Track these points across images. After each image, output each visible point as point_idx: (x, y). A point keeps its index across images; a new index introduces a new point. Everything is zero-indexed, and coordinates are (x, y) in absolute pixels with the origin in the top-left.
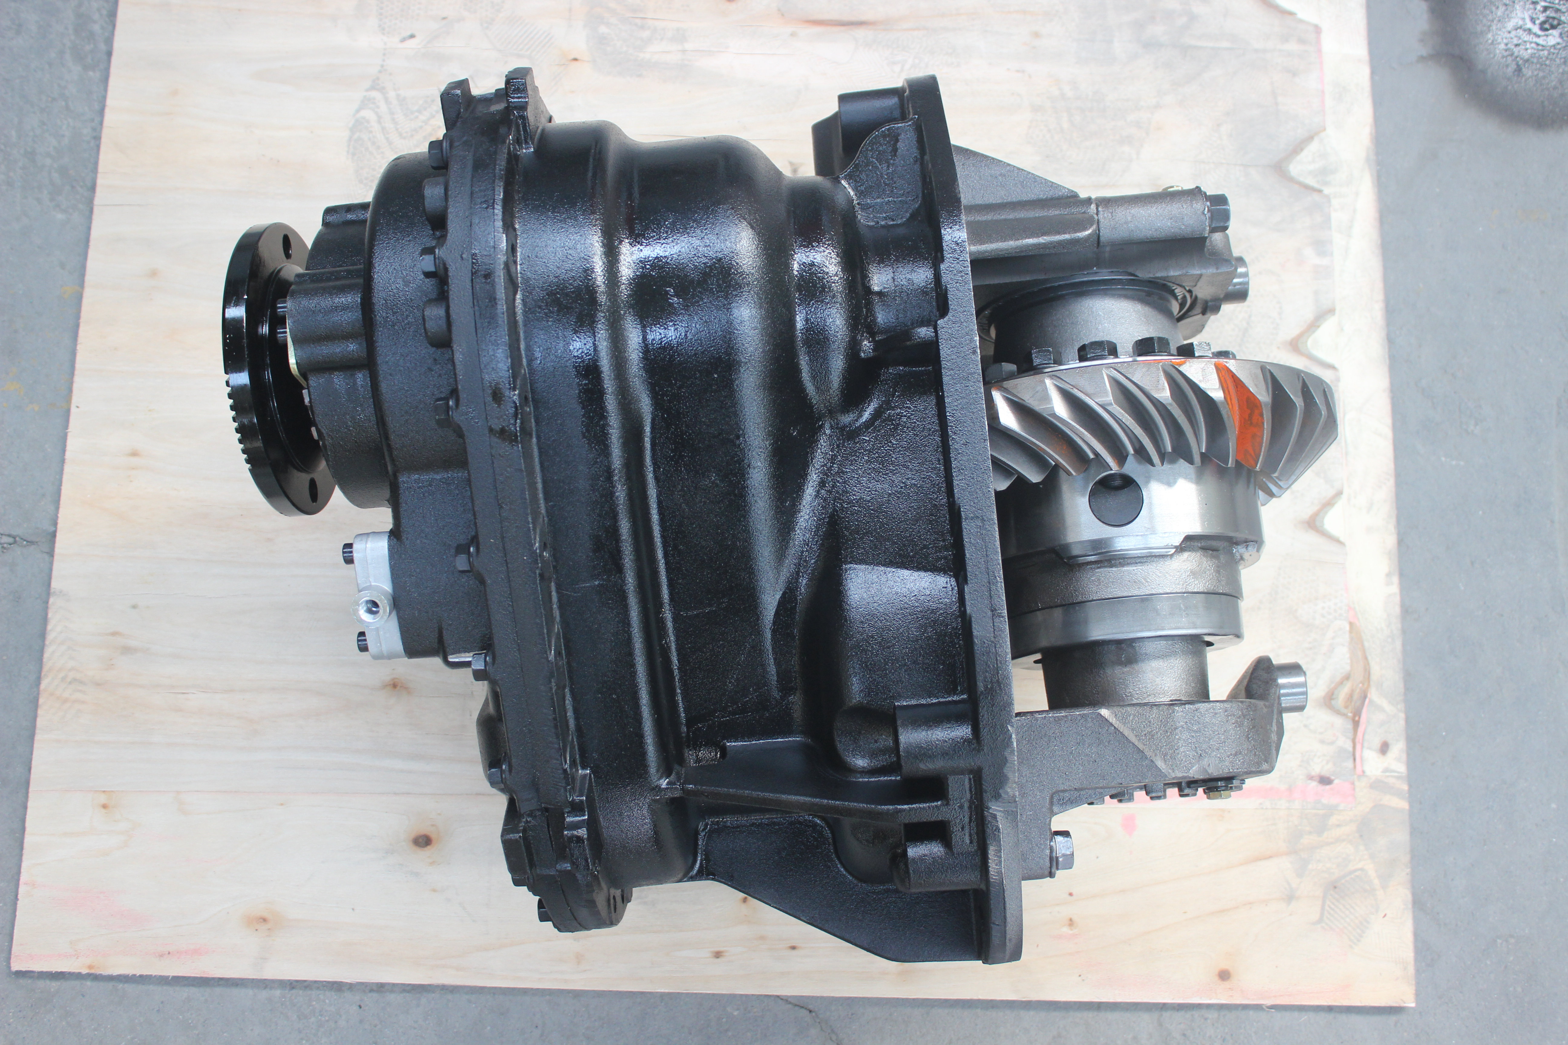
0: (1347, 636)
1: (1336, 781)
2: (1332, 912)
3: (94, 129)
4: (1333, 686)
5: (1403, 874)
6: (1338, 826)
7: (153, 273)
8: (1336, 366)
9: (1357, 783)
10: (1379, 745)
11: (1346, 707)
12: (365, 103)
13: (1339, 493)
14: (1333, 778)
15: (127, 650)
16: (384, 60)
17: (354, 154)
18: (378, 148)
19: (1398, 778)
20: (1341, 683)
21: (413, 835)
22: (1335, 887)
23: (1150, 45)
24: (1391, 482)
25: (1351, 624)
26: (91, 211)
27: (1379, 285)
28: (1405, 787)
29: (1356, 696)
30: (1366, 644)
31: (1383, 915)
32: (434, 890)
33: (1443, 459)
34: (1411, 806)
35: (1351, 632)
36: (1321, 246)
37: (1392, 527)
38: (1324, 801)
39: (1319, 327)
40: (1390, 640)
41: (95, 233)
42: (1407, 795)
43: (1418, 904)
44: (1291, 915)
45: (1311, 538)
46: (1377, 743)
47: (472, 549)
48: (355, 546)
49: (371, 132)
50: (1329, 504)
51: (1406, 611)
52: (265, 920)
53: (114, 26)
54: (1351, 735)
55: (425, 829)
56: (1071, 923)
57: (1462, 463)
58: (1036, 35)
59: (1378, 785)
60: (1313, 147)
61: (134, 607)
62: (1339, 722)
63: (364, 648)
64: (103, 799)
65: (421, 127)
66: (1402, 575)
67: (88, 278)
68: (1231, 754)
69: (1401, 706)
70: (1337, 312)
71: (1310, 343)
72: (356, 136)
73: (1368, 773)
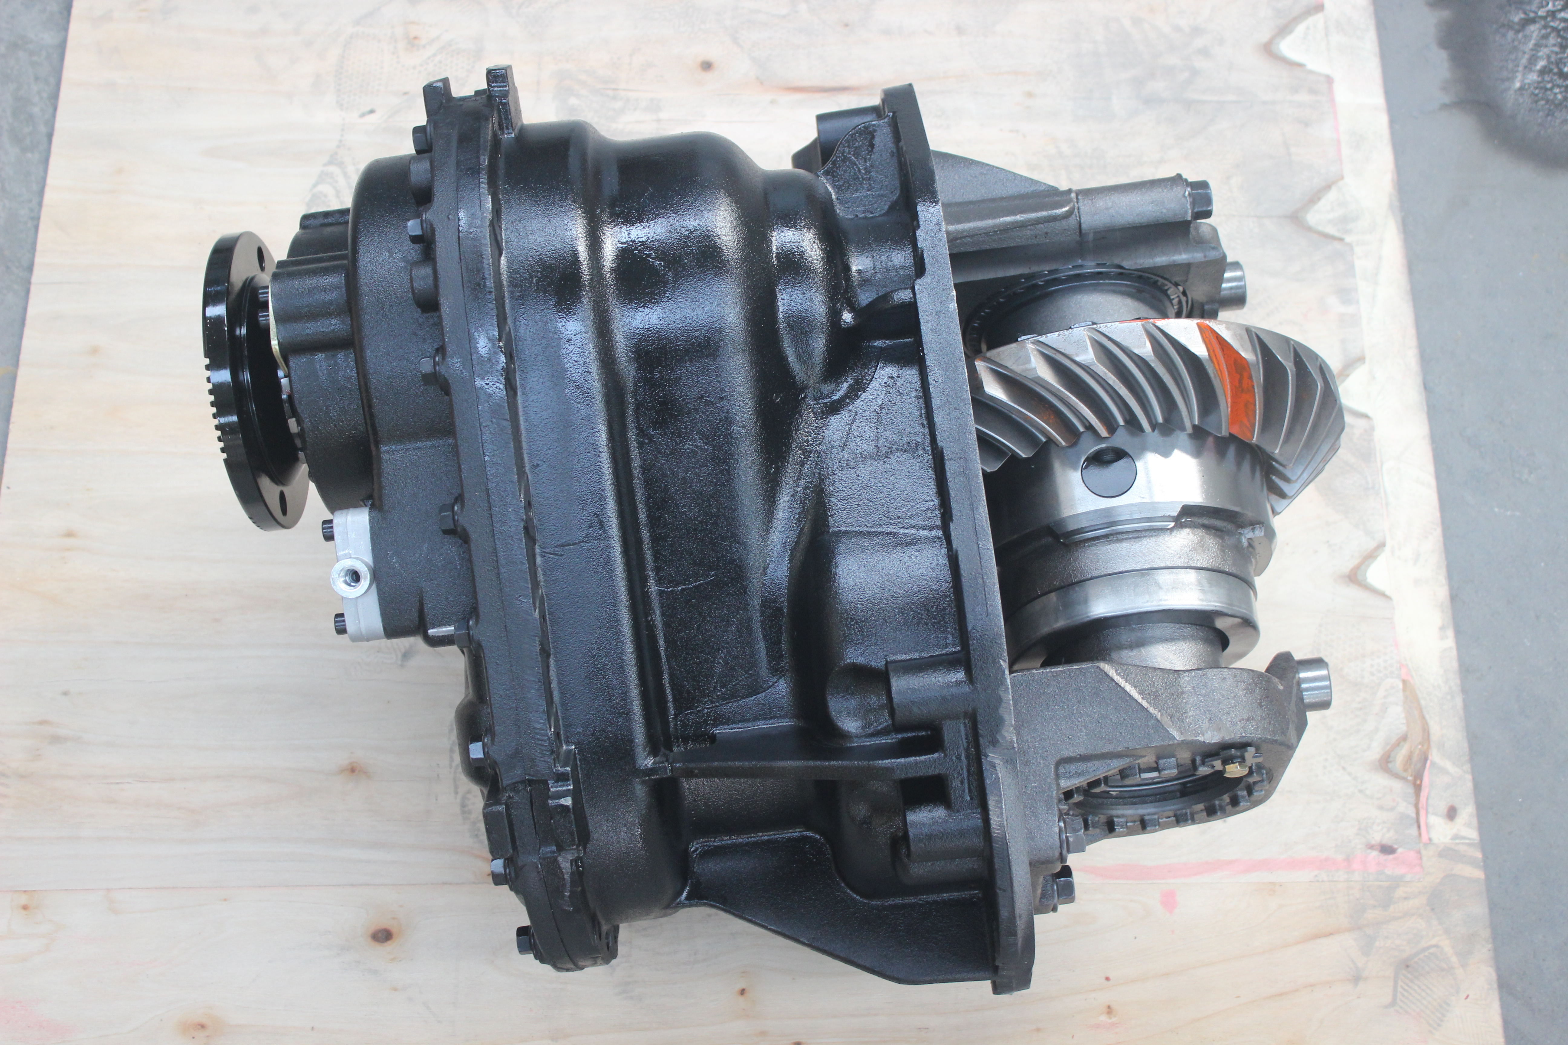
0: (1401, 695)
1: (1400, 850)
2: (1406, 994)
3: (32, 210)
4: (1388, 748)
5: (1483, 951)
6: (1406, 898)
7: (95, 351)
8: (1370, 414)
9: (1423, 852)
10: (1445, 811)
11: (1405, 770)
12: (322, 178)
13: (1382, 545)
14: (1395, 846)
15: (56, 739)
16: (340, 135)
19: (1470, 845)
20: (1398, 744)
21: (372, 929)
22: (1407, 966)
23: (1151, 101)
24: (1438, 532)
25: (1404, 682)
26: (28, 292)
27: (1411, 331)
28: (1479, 855)
29: (1415, 758)
30: (1423, 702)
31: (1465, 996)
32: (395, 989)
33: (1496, 510)
34: (1487, 876)
35: (1404, 690)
36: (1346, 295)
37: (1442, 578)
38: (1388, 872)
39: (1348, 376)
40: (1449, 697)
41: (31, 311)
42: (1482, 864)
43: (1504, 986)
44: (1359, 997)
45: (1353, 592)
46: (1443, 807)
47: (456, 508)
48: (335, 522)
50: (1370, 556)
51: (1466, 670)
52: (203, 1026)
53: (55, 109)
54: (1412, 800)
55: (385, 923)
56: (1109, 1010)
57: (1518, 514)
58: (1030, 95)
59: (1447, 853)
60: (1331, 196)
61: (65, 694)
62: (1397, 786)
63: (341, 630)
64: (23, 900)
66: (1458, 632)
67: (23, 357)
68: (1243, 719)
69: (1467, 767)
70: (1368, 361)
73: (1435, 840)
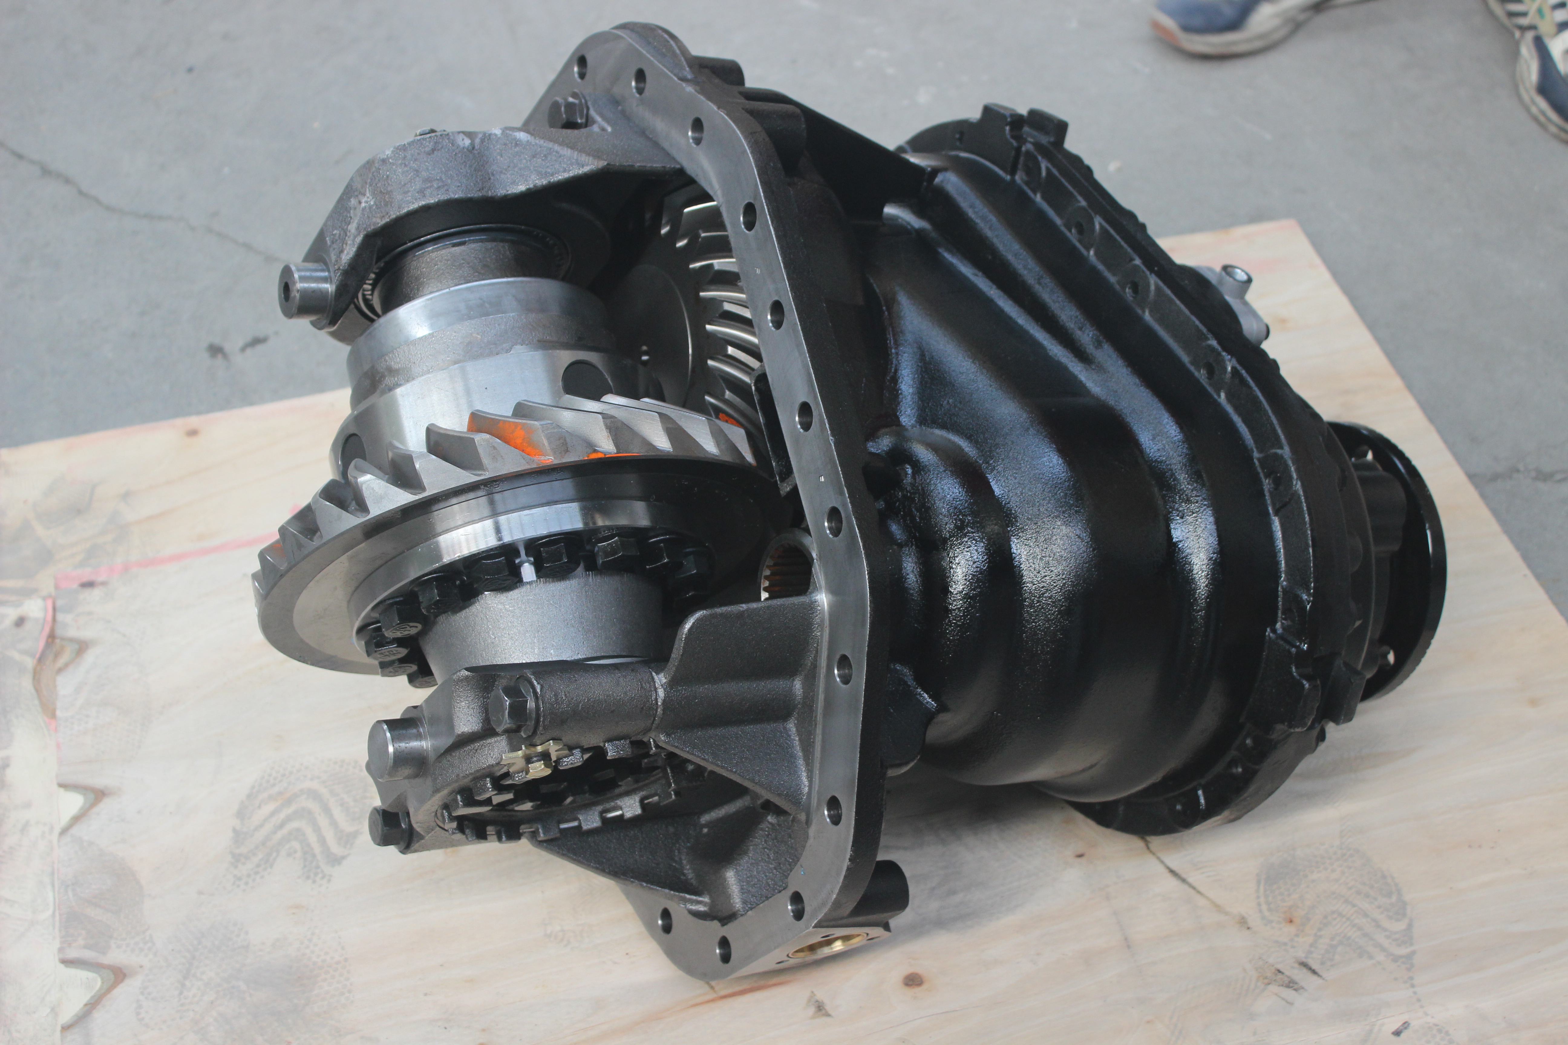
0: (59, 706)
1: (76, 587)
2: (82, 495)
4: (77, 661)
6: (74, 555)
8: (62, 966)
9: (52, 590)
10: (26, 623)
11: (62, 646)
12: (1407, 937)
13: (64, 832)
14: (79, 589)
16: (1415, 993)
17: (1384, 877)
18: (1359, 893)
20: (67, 665)
22: (78, 511)
25: (54, 717)
29: (51, 658)
30: (37, 702)
35: (54, 711)
38: (89, 569)
39: (86, 1005)
44: (125, 484)
45: (99, 782)
46: (28, 626)
49: (1379, 907)
50: (76, 819)
54: (58, 626)
59: (29, 593)
62: (71, 634)
65: (1320, 929)
70: (59, 1028)
71: (99, 984)
72: (1394, 898)
73: (39, 600)
